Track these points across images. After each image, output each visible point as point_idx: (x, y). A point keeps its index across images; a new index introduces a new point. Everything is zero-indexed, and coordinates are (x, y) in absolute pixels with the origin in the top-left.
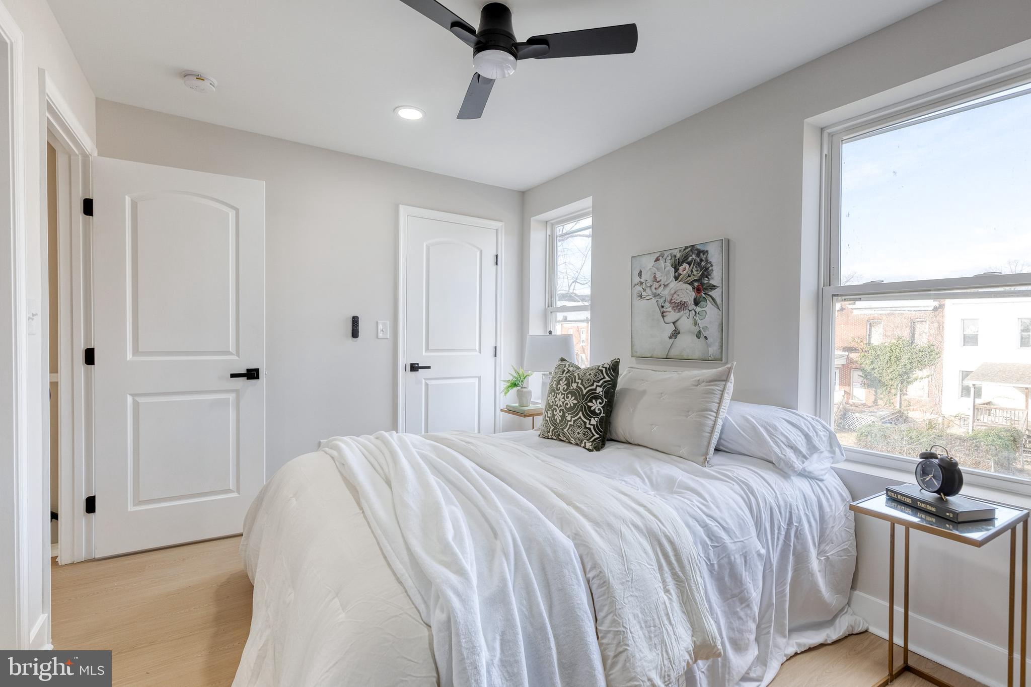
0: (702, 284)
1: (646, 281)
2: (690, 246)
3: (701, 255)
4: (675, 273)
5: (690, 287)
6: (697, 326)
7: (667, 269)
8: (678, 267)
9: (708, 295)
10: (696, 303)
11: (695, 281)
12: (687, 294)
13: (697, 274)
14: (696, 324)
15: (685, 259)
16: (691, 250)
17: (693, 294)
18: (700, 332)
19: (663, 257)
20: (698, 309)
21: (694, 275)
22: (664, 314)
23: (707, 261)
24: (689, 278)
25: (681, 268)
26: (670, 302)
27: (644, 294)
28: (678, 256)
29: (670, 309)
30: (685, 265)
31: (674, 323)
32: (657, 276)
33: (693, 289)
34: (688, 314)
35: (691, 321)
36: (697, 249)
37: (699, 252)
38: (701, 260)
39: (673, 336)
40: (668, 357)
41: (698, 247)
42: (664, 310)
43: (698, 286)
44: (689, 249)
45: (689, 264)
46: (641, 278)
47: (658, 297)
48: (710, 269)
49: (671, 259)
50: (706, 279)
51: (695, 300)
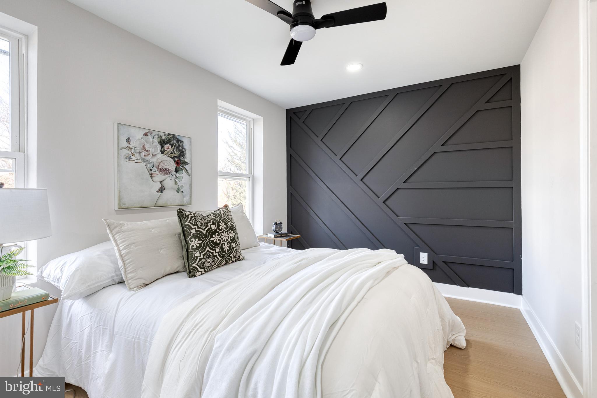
0: (180, 160)
1: (135, 147)
2: (172, 134)
3: (179, 142)
4: (161, 148)
5: (172, 160)
6: (177, 185)
7: (155, 144)
8: (163, 145)
9: (184, 167)
10: (177, 171)
11: (175, 157)
12: (171, 165)
13: (177, 153)
14: (176, 184)
15: (168, 142)
16: (173, 137)
17: (175, 165)
18: (179, 189)
19: (151, 134)
20: (178, 175)
21: (175, 153)
22: (153, 175)
23: (183, 147)
24: (171, 155)
25: (166, 147)
26: (158, 167)
27: (132, 157)
28: (164, 137)
29: (157, 172)
30: (168, 145)
31: (160, 182)
32: (146, 146)
33: (174, 162)
34: (171, 177)
35: (173, 182)
36: (177, 138)
37: (178, 141)
38: (179, 146)
39: (160, 191)
40: (156, 206)
41: (178, 137)
42: (152, 172)
43: (177, 161)
44: (171, 136)
45: (172, 145)
46: (129, 144)
47: (147, 162)
48: (185, 152)
49: (158, 138)
50: (182, 157)
51: (176, 169)
